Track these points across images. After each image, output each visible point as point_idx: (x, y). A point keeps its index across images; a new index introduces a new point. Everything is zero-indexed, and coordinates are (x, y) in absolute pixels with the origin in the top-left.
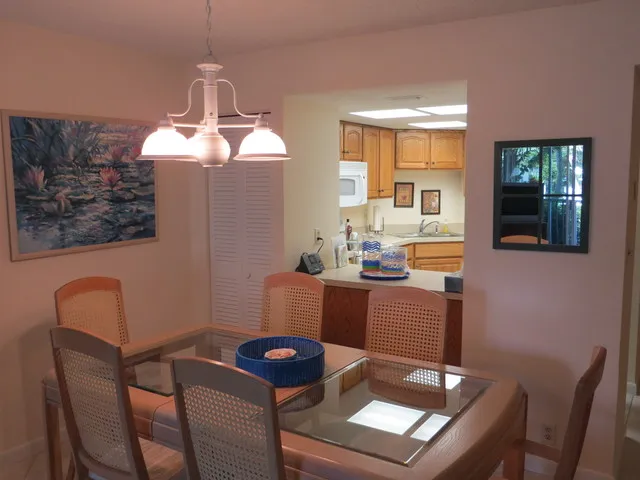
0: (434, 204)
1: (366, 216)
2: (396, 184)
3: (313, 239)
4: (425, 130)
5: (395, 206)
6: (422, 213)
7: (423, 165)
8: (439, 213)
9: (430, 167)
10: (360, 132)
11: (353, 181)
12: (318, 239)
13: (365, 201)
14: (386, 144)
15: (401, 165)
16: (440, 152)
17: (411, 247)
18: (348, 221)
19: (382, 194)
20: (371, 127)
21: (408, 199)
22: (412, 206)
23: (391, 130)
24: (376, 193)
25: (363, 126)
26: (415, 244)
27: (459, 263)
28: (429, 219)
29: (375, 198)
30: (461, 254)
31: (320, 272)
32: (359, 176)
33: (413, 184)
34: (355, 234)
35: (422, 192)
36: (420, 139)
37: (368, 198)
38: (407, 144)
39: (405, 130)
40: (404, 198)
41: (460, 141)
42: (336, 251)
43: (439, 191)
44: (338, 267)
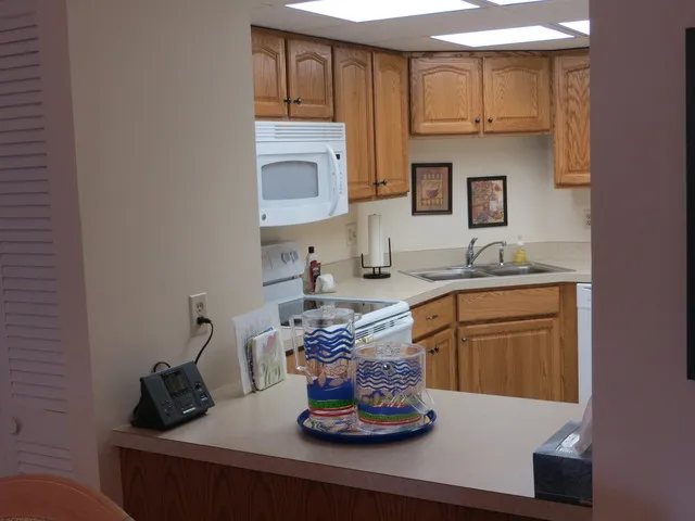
0: (496, 205)
1: (353, 236)
2: (415, 166)
3: (184, 323)
4: (471, 53)
5: (415, 212)
6: (471, 226)
7: (469, 126)
8: (505, 223)
9: (484, 129)
10: (328, 57)
11: (314, 165)
12: (202, 321)
13: (343, 208)
14: (389, 82)
15: (423, 126)
16: (503, 97)
17: (450, 299)
18: (311, 250)
19: (383, 190)
20: (351, 45)
21: (442, 198)
22: (449, 211)
23: (398, 53)
24: (368, 187)
25: (334, 44)
26: (456, 294)
27: (549, 328)
28: (485, 236)
29: (368, 199)
30: (554, 309)
31: (200, 414)
32: (327, 154)
33: (449, 166)
34: (327, 279)
35: (470, 181)
36: (461, 71)
37: (351, 201)
38: (435, 82)
39: (429, 54)
40: (434, 194)
41: (543, 73)
42: (249, 350)
43: (504, 179)
44: (255, 389)
